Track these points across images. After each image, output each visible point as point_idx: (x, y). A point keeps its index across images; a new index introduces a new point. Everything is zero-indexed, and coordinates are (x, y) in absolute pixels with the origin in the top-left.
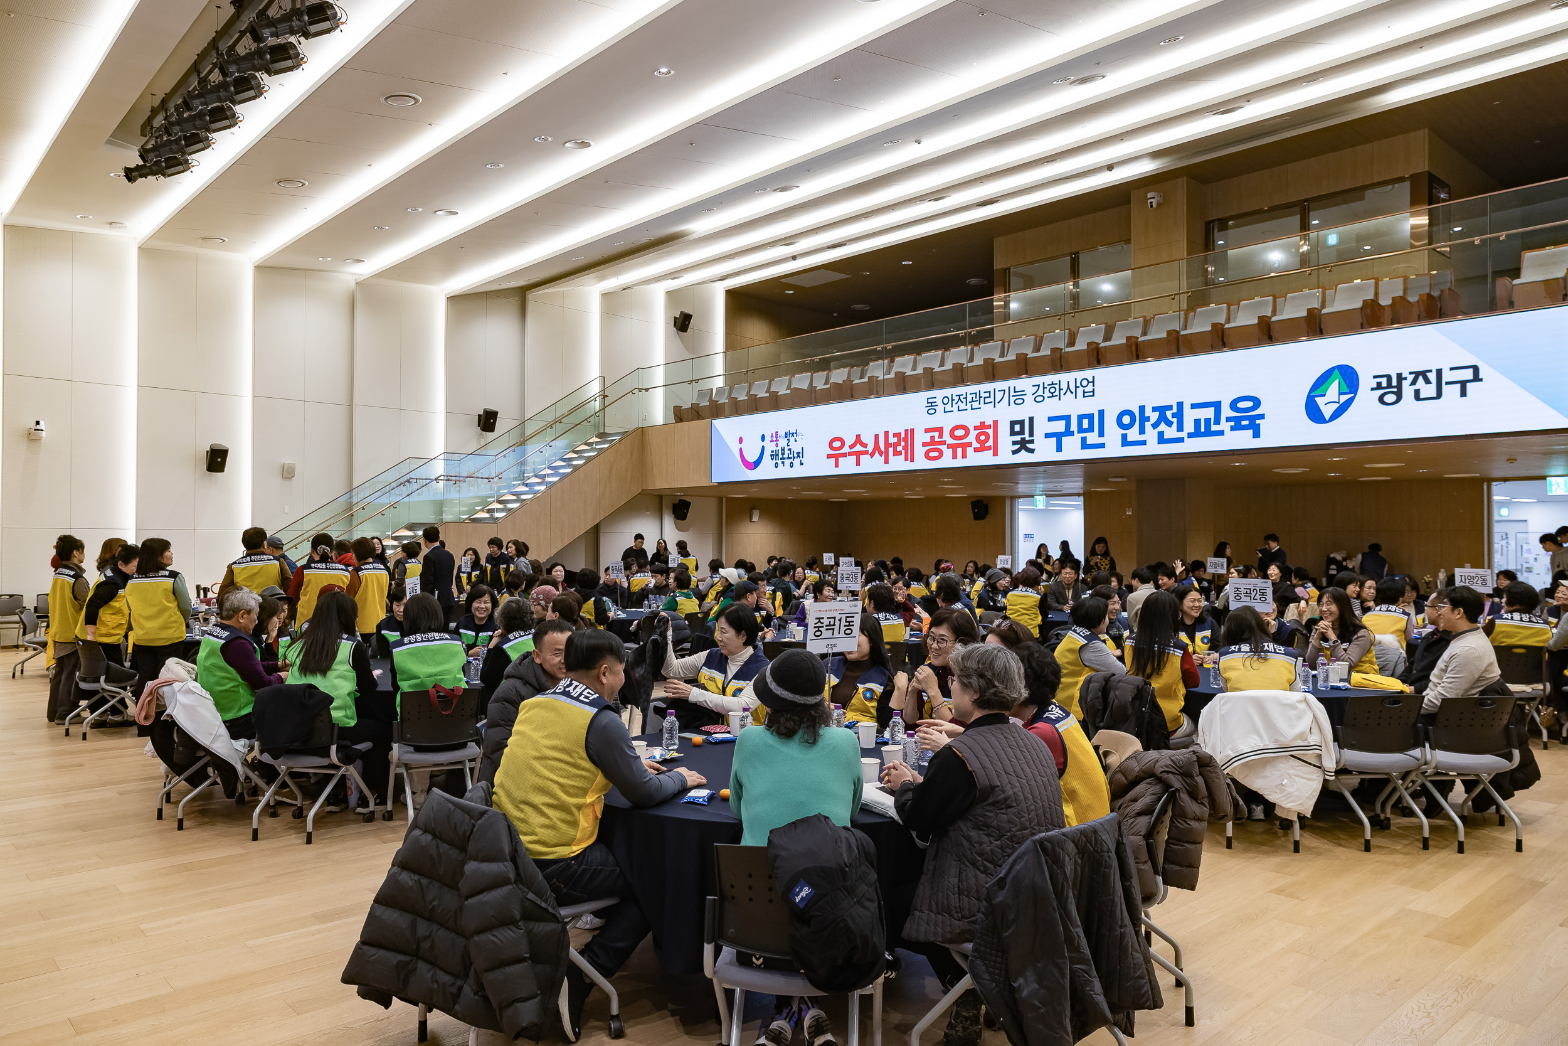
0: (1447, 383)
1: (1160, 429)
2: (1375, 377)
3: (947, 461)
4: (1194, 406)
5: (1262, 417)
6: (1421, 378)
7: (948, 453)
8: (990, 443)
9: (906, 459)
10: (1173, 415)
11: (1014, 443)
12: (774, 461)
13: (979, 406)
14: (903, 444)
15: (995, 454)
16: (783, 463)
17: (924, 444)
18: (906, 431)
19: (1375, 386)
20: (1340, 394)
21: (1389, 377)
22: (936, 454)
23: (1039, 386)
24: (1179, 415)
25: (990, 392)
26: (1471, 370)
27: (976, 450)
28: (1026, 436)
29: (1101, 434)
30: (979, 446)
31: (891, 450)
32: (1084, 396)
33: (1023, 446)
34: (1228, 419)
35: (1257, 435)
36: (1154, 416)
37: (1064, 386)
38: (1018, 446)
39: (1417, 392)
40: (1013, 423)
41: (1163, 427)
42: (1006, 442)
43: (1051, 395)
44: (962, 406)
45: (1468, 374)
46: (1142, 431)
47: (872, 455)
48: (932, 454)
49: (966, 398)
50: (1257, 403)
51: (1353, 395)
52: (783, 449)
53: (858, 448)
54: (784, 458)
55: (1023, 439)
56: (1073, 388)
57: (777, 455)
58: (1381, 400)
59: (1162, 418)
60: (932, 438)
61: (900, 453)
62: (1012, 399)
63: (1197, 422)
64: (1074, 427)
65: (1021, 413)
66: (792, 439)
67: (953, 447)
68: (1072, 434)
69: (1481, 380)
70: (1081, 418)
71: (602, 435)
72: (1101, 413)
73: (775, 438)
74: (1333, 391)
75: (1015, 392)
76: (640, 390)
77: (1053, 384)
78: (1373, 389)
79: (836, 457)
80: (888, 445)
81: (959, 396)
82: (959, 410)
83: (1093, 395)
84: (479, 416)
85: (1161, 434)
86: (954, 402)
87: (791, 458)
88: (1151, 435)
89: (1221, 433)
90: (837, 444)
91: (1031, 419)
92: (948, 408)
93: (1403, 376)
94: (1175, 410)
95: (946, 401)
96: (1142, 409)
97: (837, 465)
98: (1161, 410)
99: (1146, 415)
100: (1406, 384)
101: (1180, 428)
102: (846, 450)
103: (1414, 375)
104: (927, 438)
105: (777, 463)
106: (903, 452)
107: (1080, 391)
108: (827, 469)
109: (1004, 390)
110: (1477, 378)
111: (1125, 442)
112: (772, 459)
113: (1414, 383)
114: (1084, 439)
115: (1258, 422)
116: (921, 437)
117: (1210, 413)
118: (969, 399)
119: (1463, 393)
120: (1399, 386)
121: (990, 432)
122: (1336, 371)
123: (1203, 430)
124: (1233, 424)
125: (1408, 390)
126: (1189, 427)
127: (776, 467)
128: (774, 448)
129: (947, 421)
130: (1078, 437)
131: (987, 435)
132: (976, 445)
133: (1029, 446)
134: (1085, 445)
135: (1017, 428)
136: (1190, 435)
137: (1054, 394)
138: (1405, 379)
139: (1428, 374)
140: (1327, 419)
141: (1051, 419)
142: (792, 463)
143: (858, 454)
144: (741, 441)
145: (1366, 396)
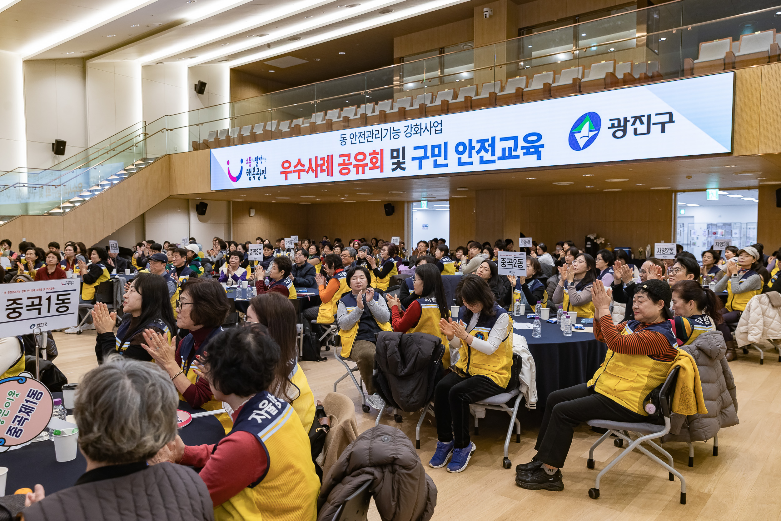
0: (654, 124)
1: (481, 154)
2: (611, 120)
3: (353, 176)
4: (502, 139)
5: (542, 146)
6: (638, 121)
7: (353, 170)
8: (379, 164)
9: (328, 175)
10: (489, 145)
11: (393, 164)
12: (249, 176)
13: (372, 140)
14: (326, 164)
15: (382, 171)
16: (254, 177)
17: (339, 165)
18: (328, 156)
19: (610, 126)
20: (590, 131)
21: (619, 120)
22: (346, 171)
23: (408, 126)
24: (493, 145)
25: (378, 131)
26: (668, 115)
27: (370, 168)
28: (401, 159)
29: (446, 158)
30: (372, 166)
31: (319, 169)
32: (436, 133)
33: (399, 165)
34: (522, 148)
35: (539, 158)
36: (478, 146)
37: (423, 127)
38: (395, 166)
39: (636, 130)
40: (392, 151)
41: (483, 153)
42: (388, 163)
43: (415, 132)
44: (362, 140)
45: (666, 118)
46: (470, 156)
47: (308, 172)
48: (344, 171)
49: (364, 135)
50: (540, 137)
51: (597, 132)
52: (254, 169)
53: (299, 167)
54: (254, 174)
55: (399, 161)
56: (429, 128)
57: (250, 172)
58: (614, 135)
59: (483, 148)
60: (344, 160)
61: (324, 171)
62: (392, 135)
63: (504, 150)
64: (429, 153)
65: (397, 144)
66: (259, 162)
67: (356, 166)
68: (428, 158)
69: (674, 122)
70: (433, 147)
71: (144, 160)
72: (446, 144)
73: (249, 161)
74: (586, 129)
75: (394, 130)
76: (167, 130)
77: (417, 125)
78: (609, 128)
79: (286, 173)
80: (317, 166)
81: (360, 133)
82: (360, 143)
83: (441, 133)
84: (53, 144)
85: (482, 158)
86: (357, 137)
87: (259, 174)
88: (476, 158)
89: (518, 157)
90: (286, 165)
91: (404, 148)
92: (354, 141)
93: (628, 119)
94: (490, 142)
95: (352, 136)
96: (470, 141)
97: (286, 179)
98: (482, 142)
99: (473, 145)
100: (629, 124)
101: (493, 154)
102: (292, 169)
103: (633, 119)
104: (341, 161)
105: (250, 177)
106: (326, 170)
107: (433, 129)
108: (280, 181)
109: (387, 130)
110: (671, 121)
111: (460, 163)
112: (248, 175)
113: (634, 124)
114: (435, 161)
115: (540, 149)
116: (337, 160)
117: (511, 144)
118: (366, 135)
119: (663, 131)
120: (625, 126)
121: (379, 156)
122: (588, 117)
123: (507, 155)
124: (525, 151)
125: (630, 129)
126: (499, 153)
127: (250, 180)
128: (249, 168)
129: (352, 150)
130: (432, 160)
131: (377, 159)
132: (370, 165)
133: (402, 166)
134: (436, 165)
135: (395, 154)
136: (499, 158)
137: (418, 132)
138: (629, 121)
139: (642, 118)
140: (581, 147)
141: (415, 148)
142: (259, 177)
143: (299, 172)
144: (228, 163)
145: (605, 132)
